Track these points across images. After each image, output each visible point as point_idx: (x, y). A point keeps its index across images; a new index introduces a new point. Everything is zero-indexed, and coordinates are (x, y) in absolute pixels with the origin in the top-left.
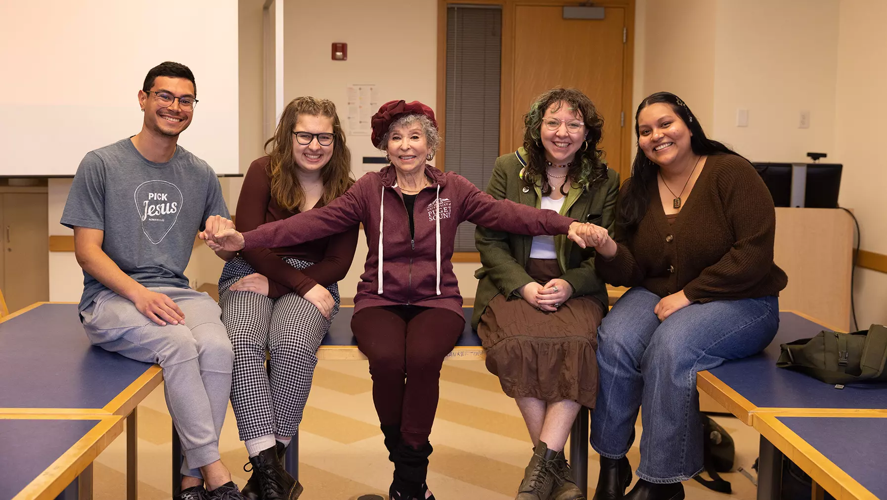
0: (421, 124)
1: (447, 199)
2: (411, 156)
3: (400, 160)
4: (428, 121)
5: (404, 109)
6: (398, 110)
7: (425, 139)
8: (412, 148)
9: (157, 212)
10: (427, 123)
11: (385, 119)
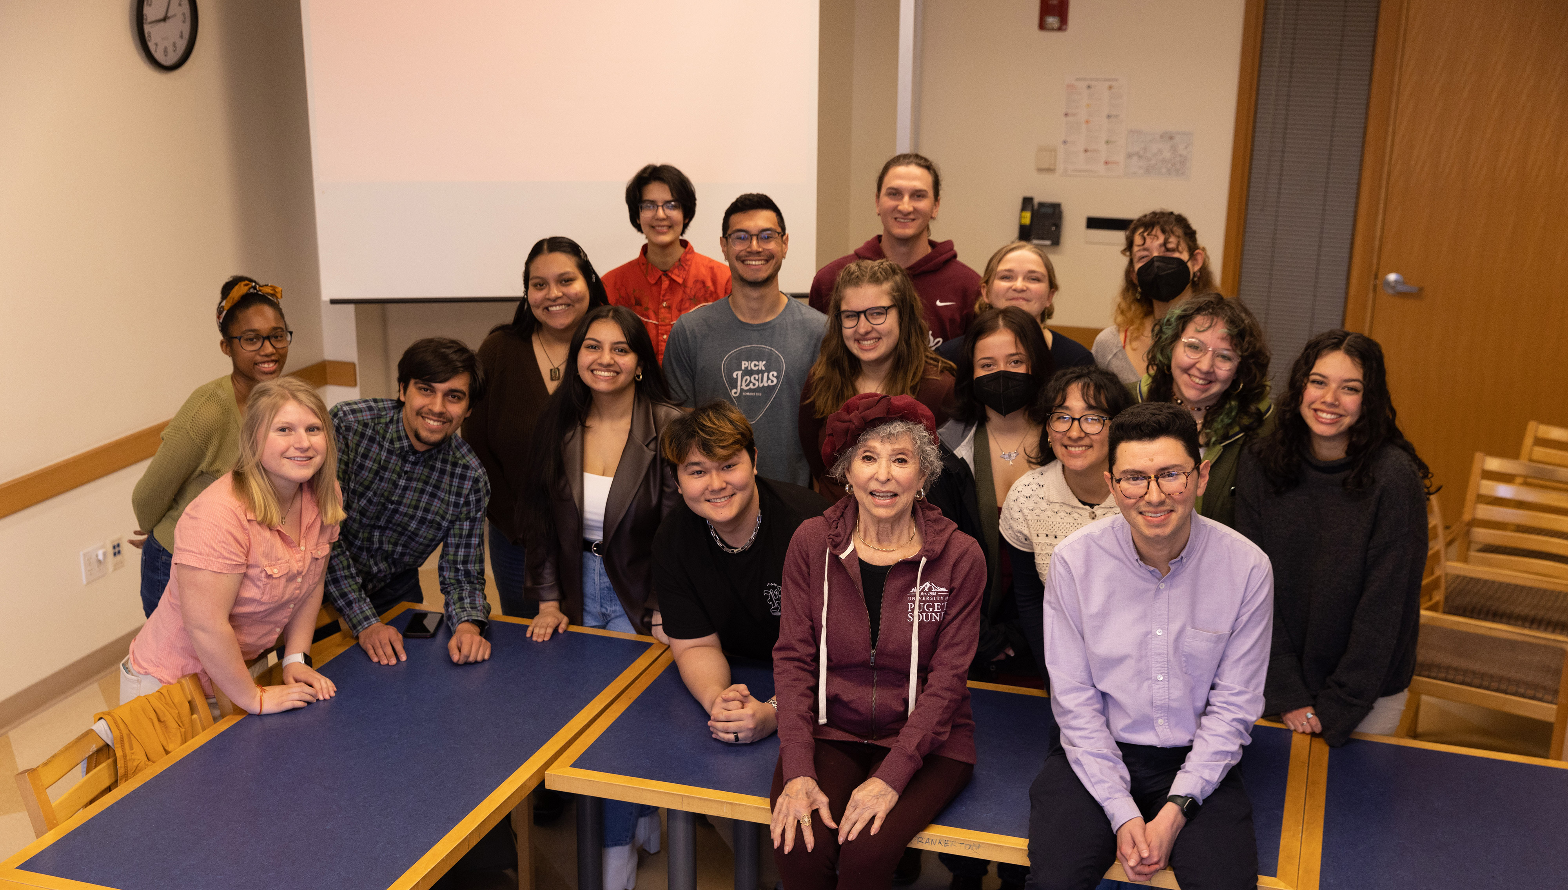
0: (914, 439)
1: (944, 589)
2: (890, 492)
3: (870, 498)
4: (926, 434)
5: (888, 412)
6: (877, 413)
7: (918, 465)
9: (751, 384)
10: (924, 437)
11: (854, 423)
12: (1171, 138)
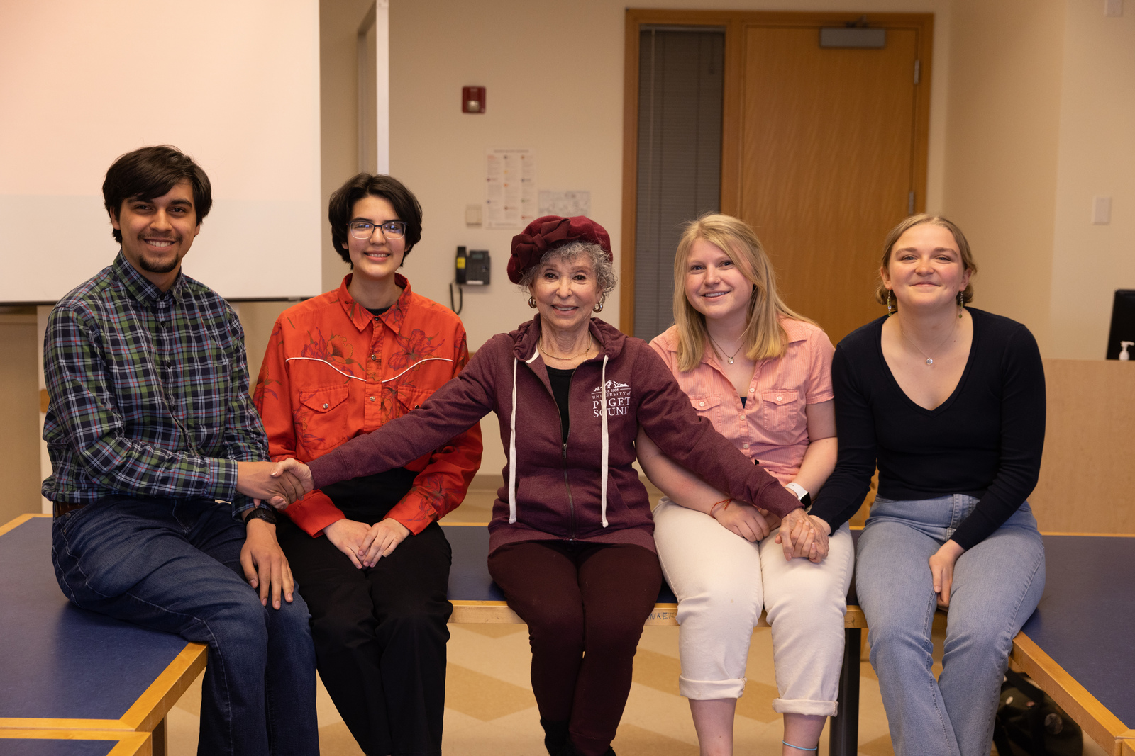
1: (625, 385)
2: (571, 306)
3: (553, 311)
4: (600, 252)
5: (569, 234)
6: (557, 235)
8: (574, 294)
12: (574, 196)
